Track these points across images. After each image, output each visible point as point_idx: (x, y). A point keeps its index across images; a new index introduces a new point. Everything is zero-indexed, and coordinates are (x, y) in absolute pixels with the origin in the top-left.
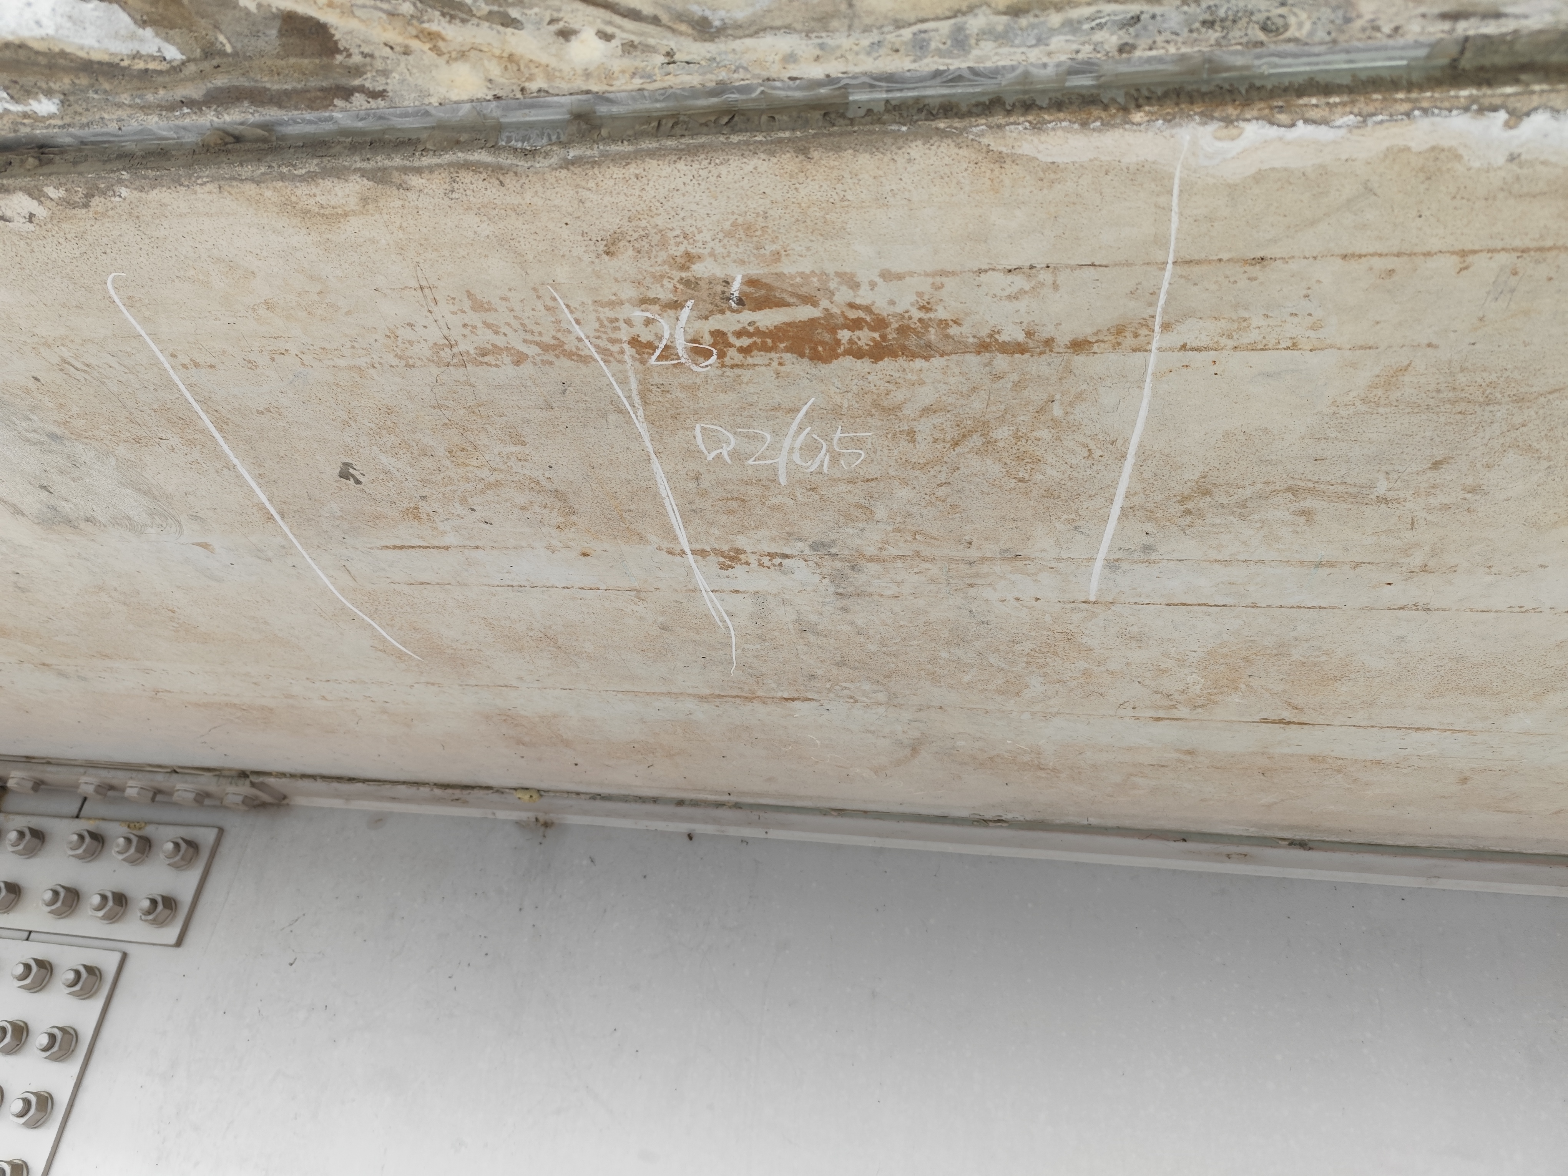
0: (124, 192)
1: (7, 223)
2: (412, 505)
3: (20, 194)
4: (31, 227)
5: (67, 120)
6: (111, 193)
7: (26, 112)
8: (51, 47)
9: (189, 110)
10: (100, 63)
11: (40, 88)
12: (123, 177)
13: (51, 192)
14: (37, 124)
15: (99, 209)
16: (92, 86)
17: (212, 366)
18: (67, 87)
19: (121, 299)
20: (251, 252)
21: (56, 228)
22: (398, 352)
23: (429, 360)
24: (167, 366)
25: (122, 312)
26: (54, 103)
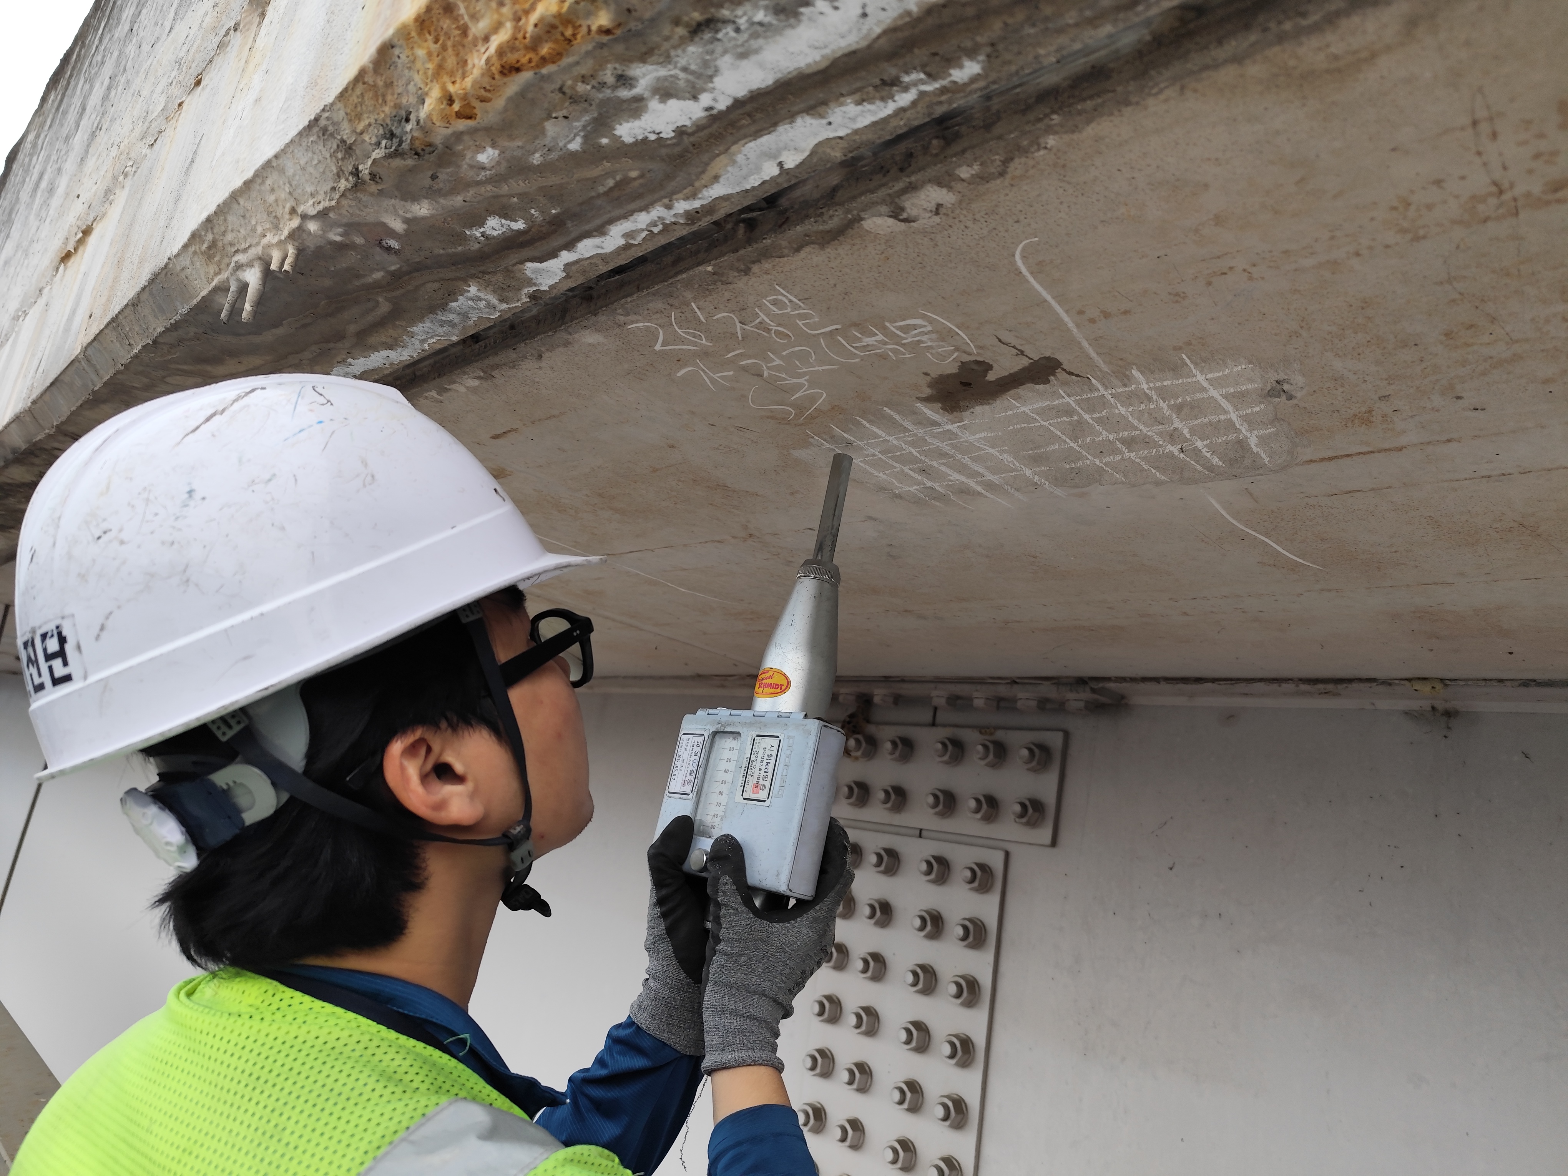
0: (1051, 141)
1: (912, 224)
2: (1363, 409)
3: (929, 187)
4: (937, 219)
5: (993, 76)
6: (1036, 147)
7: (945, 87)
11: (964, 50)
12: (1053, 122)
13: (965, 172)
14: (958, 96)
15: (1018, 173)
16: (1029, 18)
17: (1126, 312)
18: (998, 33)
19: (1029, 268)
20: (1209, 159)
21: (964, 212)
22: (1405, 224)
23: (1454, 222)
24: (1071, 325)
25: (1027, 281)
26: (978, 62)
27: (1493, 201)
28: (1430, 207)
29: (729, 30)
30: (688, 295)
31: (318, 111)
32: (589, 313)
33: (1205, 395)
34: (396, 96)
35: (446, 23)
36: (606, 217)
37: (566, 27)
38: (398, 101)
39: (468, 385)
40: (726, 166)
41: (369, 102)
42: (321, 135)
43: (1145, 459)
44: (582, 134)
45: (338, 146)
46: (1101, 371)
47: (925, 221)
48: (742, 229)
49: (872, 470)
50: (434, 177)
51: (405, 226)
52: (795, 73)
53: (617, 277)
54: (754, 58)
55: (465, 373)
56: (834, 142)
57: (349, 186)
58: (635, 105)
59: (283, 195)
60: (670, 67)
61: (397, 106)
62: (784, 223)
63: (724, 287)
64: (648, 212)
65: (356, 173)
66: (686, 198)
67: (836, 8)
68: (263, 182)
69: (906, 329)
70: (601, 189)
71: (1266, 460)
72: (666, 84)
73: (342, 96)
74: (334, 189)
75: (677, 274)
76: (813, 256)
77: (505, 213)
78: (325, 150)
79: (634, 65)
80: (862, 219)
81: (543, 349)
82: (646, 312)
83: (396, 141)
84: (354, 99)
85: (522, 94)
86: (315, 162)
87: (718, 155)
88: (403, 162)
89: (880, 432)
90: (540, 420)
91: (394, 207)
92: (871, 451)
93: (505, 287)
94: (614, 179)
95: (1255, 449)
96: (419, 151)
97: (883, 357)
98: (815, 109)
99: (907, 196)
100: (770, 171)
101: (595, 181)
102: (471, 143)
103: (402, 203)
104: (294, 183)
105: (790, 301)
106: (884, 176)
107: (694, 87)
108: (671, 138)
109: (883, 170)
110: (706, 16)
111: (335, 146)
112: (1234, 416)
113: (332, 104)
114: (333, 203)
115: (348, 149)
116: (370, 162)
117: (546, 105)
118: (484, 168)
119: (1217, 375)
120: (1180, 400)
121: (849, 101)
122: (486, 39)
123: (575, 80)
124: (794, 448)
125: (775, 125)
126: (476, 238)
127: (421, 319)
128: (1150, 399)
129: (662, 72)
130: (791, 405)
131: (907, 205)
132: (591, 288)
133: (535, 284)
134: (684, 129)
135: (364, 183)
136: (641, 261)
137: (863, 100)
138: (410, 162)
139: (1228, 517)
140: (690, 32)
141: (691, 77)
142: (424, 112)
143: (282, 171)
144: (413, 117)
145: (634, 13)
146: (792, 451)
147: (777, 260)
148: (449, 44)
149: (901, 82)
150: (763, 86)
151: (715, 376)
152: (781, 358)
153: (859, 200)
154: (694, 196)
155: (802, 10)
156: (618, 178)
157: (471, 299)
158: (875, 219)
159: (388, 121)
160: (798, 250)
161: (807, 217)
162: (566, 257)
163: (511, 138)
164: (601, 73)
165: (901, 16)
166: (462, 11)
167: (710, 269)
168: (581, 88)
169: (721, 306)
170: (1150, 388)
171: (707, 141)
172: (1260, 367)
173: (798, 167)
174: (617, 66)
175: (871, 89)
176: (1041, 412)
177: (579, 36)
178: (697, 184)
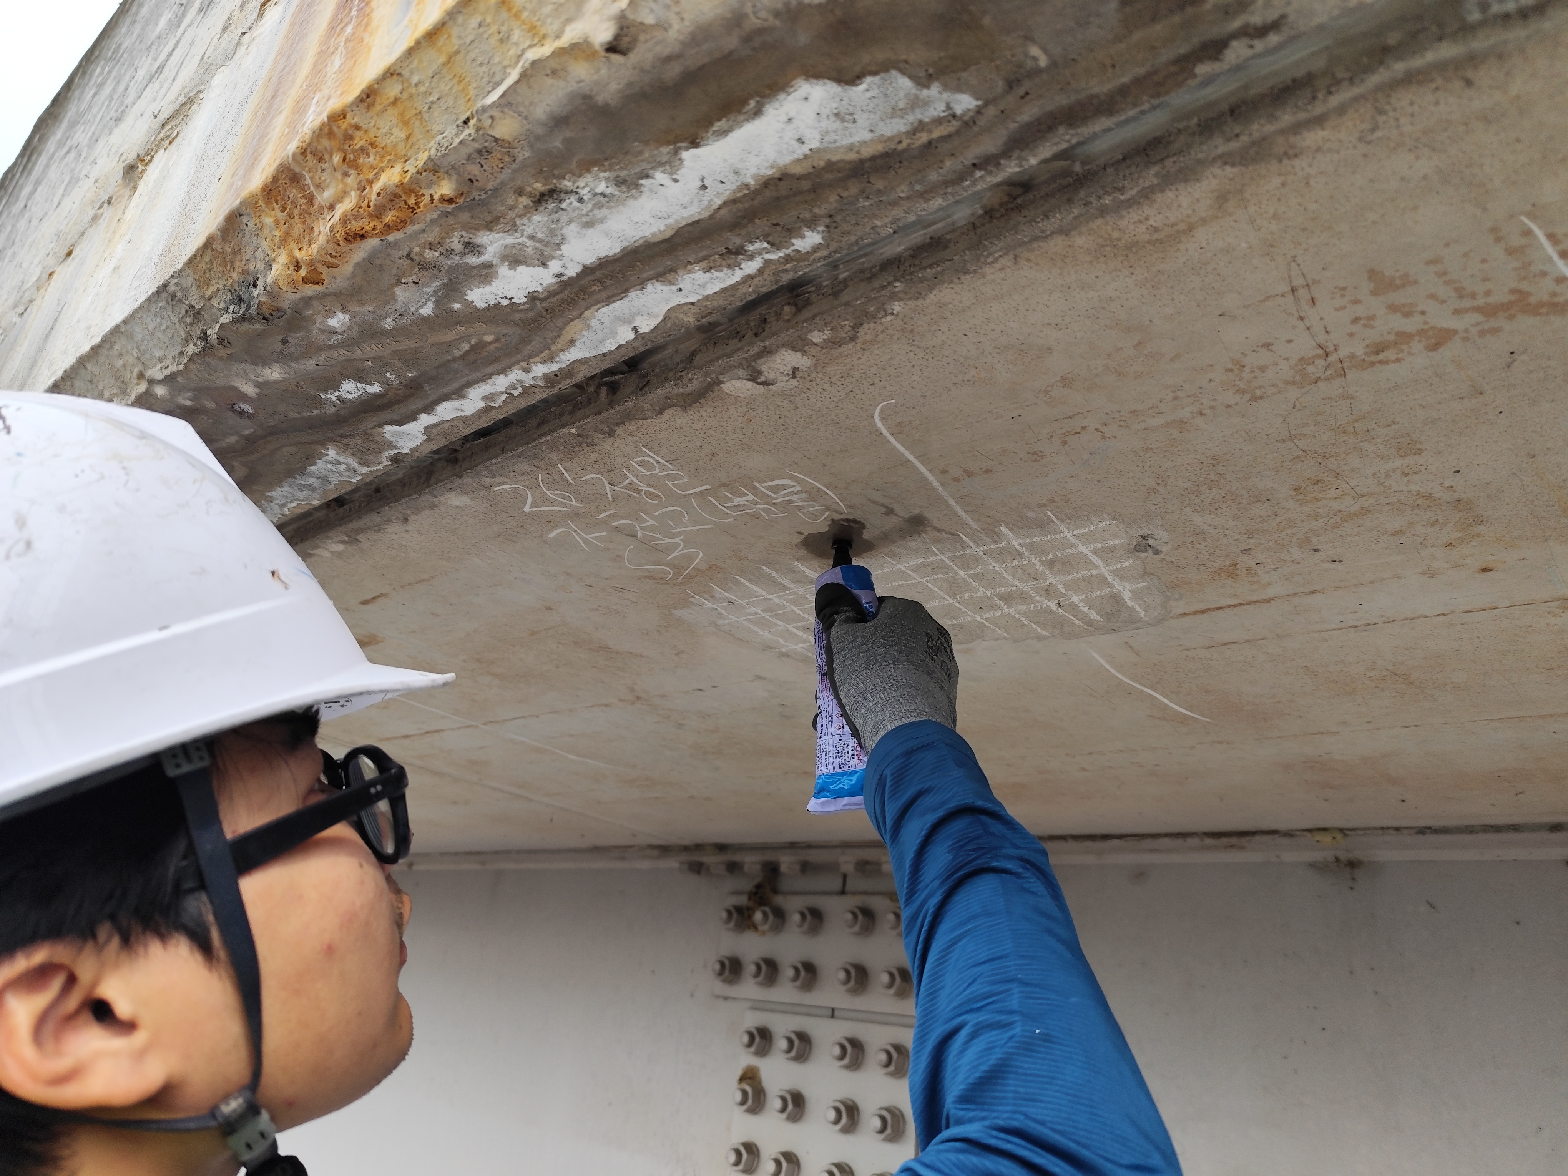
0: (897, 307)
1: (771, 387)
2: (1228, 563)
3: (783, 351)
4: (795, 382)
5: (834, 245)
6: (883, 313)
7: (788, 255)
8: (816, 165)
9: (982, 173)
10: (873, 158)
11: (803, 221)
12: (897, 289)
13: (816, 337)
14: (801, 264)
15: (868, 337)
16: (863, 192)
17: (988, 471)
18: (835, 205)
19: (888, 429)
20: (1049, 324)
21: (821, 375)
22: (1242, 385)
23: (1287, 383)
24: (936, 484)
25: (888, 441)
26: (818, 232)
27: (1320, 363)
28: (1263, 369)
29: (573, 199)
30: (554, 457)
31: (167, 278)
32: (454, 475)
33: (1074, 551)
34: (244, 263)
35: (293, 193)
36: (465, 380)
37: (409, 196)
38: (246, 267)
39: (332, 550)
40: (581, 330)
41: (217, 269)
42: (169, 300)
43: (1024, 614)
44: (433, 299)
45: (187, 311)
46: (970, 528)
47: (783, 384)
48: (604, 391)
49: (756, 629)
50: (284, 342)
51: (257, 390)
52: (641, 242)
53: (482, 440)
54: (599, 227)
55: (328, 538)
56: (685, 308)
57: (197, 350)
58: (484, 272)
59: (131, 360)
60: (518, 235)
61: (245, 272)
62: (645, 386)
63: (589, 448)
64: (506, 375)
65: (204, 337)
66: (544, 362)
67: (676, 181)
68: (111, 348)
69: (776, 489)
70: (457, 353)
71: (1142, 614)
72: (514, 251)
73: (191, 262)
74: (182, 353)
75: (541, 436)
76: (675, 418)
77: (360, 377)
78: (173, 316)
79: (481, 233)
80: (721, 382)
81: (408, 512)
82: (512, 474)
83: (244, 306)
84: (203, 266)
85: (370, 260)
86: (164, 327)
87: (572, 320)
88: (251, 326)
89: (761, 591)
90: (410, 584)
91: (245, 371)
92: (753, 609)
93: (365, 450)
94: (469, 343)
95: (1130, 603)
96: (267, 315)
97: (756, 516)
98: (664, 275)
99: (763, 360)
100: (625, 335)
101: (449, 344)
102: (321, 307)
103: (253, 367)
104: (142, 348)
105: (658, 462)
106: (740, 340)
107: (542, 255)
108: (524, 304)
109: (738, 335)
110: (548, 187)
111: (183, 312)
112: (1104, 571)
113: (181, 271)
114: (181, 367)
115: (197, 314)
116: (218, 326)
117: (394, 271)
118: (335, 333)
119: (1083, 531)
120: (1051, 556)
121: (697, 268)
122: (332, 207)
123: (423, 247)
124: (676, 608)
125: (626, 291)
126: (332, 402)
127: (279, 483)
128: (1021, 555)
129: (510, 240)
130: (668, 565)
131: (764, 368)
132: (456, 451)
133: (395, 447)
134: (536, 294)
135: (212, 347)
136: (505, 423)
137: (711, 268)
138: (258, 327)
139: (1112, 671)
140: (533, 202)
141: (537, 245)
142: (271, 277)
143: (130, 336)
144: (260, 283)
145: (476, 183)
146: (673, 611)
147: (641, 422)
148: (296, 212)
149: (746, 251)
150: (611, 254)
151: (588, 537)
152: (655, 518)
153: (716, 364)
154: (551, 359)
155: (641, 182)
156: (473, 342)
157: (330, 463)
158: (733, 382)
159: (237, 287)
160: (661, 412)
161: (667, 379)
162: (426, 420)
163: (361, 303)
164: (448, 240)
165: (739, 189)
166: (308, 181)
167: (573, 431)
168: (429, 255)
169: (589, 468)
170: (1020, 545)
171: (560, 306)
172: (1124, 523)
173: (652, 331)
174: (464, 233)
175: (717, 256)
176: (917, 569)
177: (422, 205)
178: (553, 348)
